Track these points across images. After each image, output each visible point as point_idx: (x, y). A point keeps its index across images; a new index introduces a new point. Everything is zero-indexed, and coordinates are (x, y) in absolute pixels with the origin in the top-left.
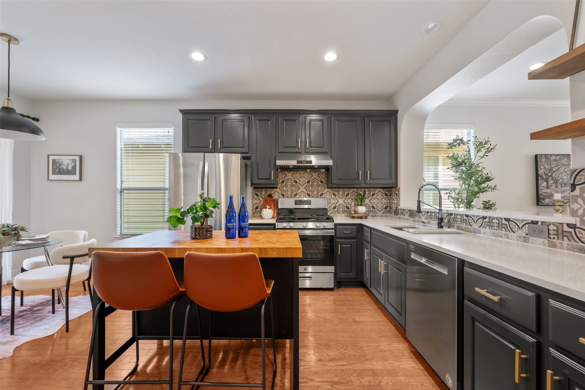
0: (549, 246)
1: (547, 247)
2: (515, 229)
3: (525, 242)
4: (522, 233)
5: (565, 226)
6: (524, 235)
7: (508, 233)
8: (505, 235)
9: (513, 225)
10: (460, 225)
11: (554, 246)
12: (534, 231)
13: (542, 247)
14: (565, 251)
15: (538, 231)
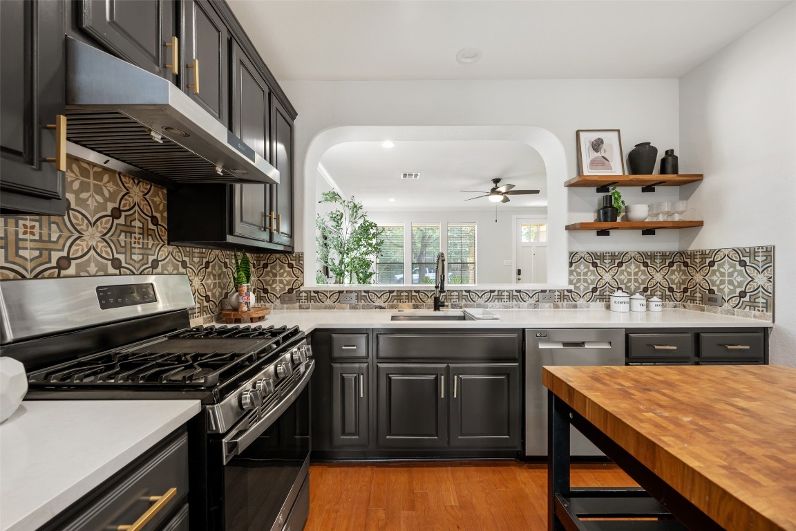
0: (554, 308)
1: (552, 309)
2: (526, 298)
3: (535, 308)
4: (532, 301)
5: (565, 291)
6: (534, 302)
7: (519, 302)
8: (515, 305)
9: (524, 296)
10: (457, 303)
11: (557, 307)
12: (544, 298)
13: (549, 309)
14: (565, 309)
15: (547, 298)
